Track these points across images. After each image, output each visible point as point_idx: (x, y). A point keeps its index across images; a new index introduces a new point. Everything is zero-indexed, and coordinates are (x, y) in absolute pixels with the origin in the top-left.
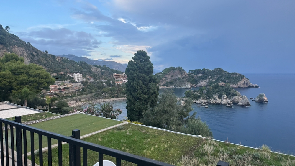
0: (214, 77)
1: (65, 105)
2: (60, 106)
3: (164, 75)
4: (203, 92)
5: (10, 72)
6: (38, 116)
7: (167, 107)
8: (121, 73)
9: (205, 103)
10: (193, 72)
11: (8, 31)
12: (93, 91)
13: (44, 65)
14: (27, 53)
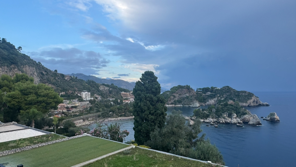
0: (222, 95)
1: (73, 125)
2: (67, 126)
3: (172, 94)
4: (212, 111)
5: (20, 92)
6: (45, 138)
7: (175, 128)
8: (129, 91)
9: (214, 122)
10: (202, 90)
11: (20, 51)
12: (101, 109)
13: (53, 84)
14: (37, 72)
